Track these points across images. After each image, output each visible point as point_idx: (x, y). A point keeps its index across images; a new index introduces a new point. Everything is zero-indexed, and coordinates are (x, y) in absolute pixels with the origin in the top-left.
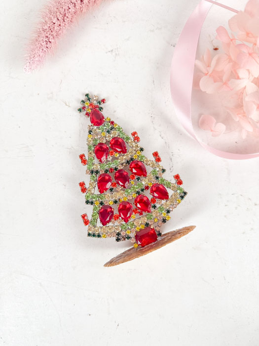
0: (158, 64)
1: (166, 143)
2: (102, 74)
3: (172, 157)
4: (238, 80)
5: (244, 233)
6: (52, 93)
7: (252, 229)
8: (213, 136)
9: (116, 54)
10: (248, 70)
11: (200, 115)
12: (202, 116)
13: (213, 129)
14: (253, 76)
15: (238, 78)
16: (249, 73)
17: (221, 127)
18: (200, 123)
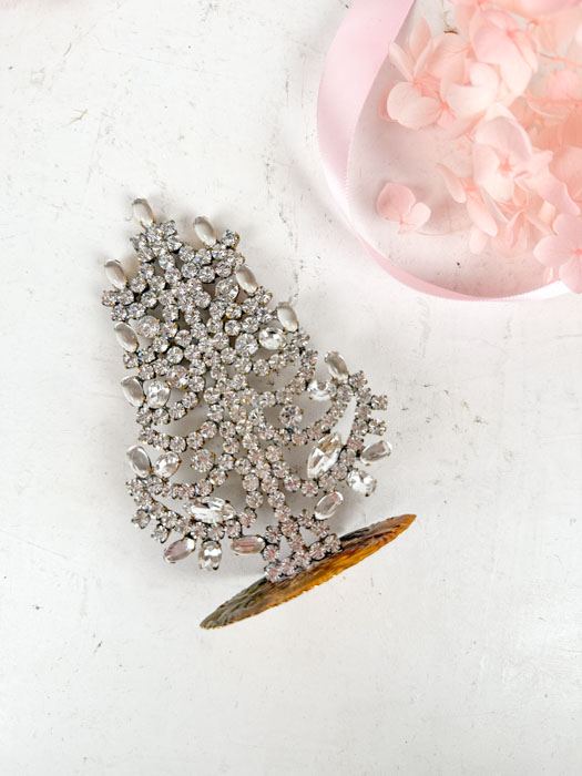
0: (305, 45)
1: (291, 234)
2: (168, 47)
3: (299, 271)
4: (468, 88)
5: (437, 483)
6: (42, 71)
7: (459, 477)
8: (399, 233)
9: (211, 5)
10: (496, 68)
11: (383, 183)
12: (388, 185)
13: (404, 220)
14: (509, 91)
15: (469, 84)
16: (501, 79)
17: (422, 212)
18: (380, 203)
